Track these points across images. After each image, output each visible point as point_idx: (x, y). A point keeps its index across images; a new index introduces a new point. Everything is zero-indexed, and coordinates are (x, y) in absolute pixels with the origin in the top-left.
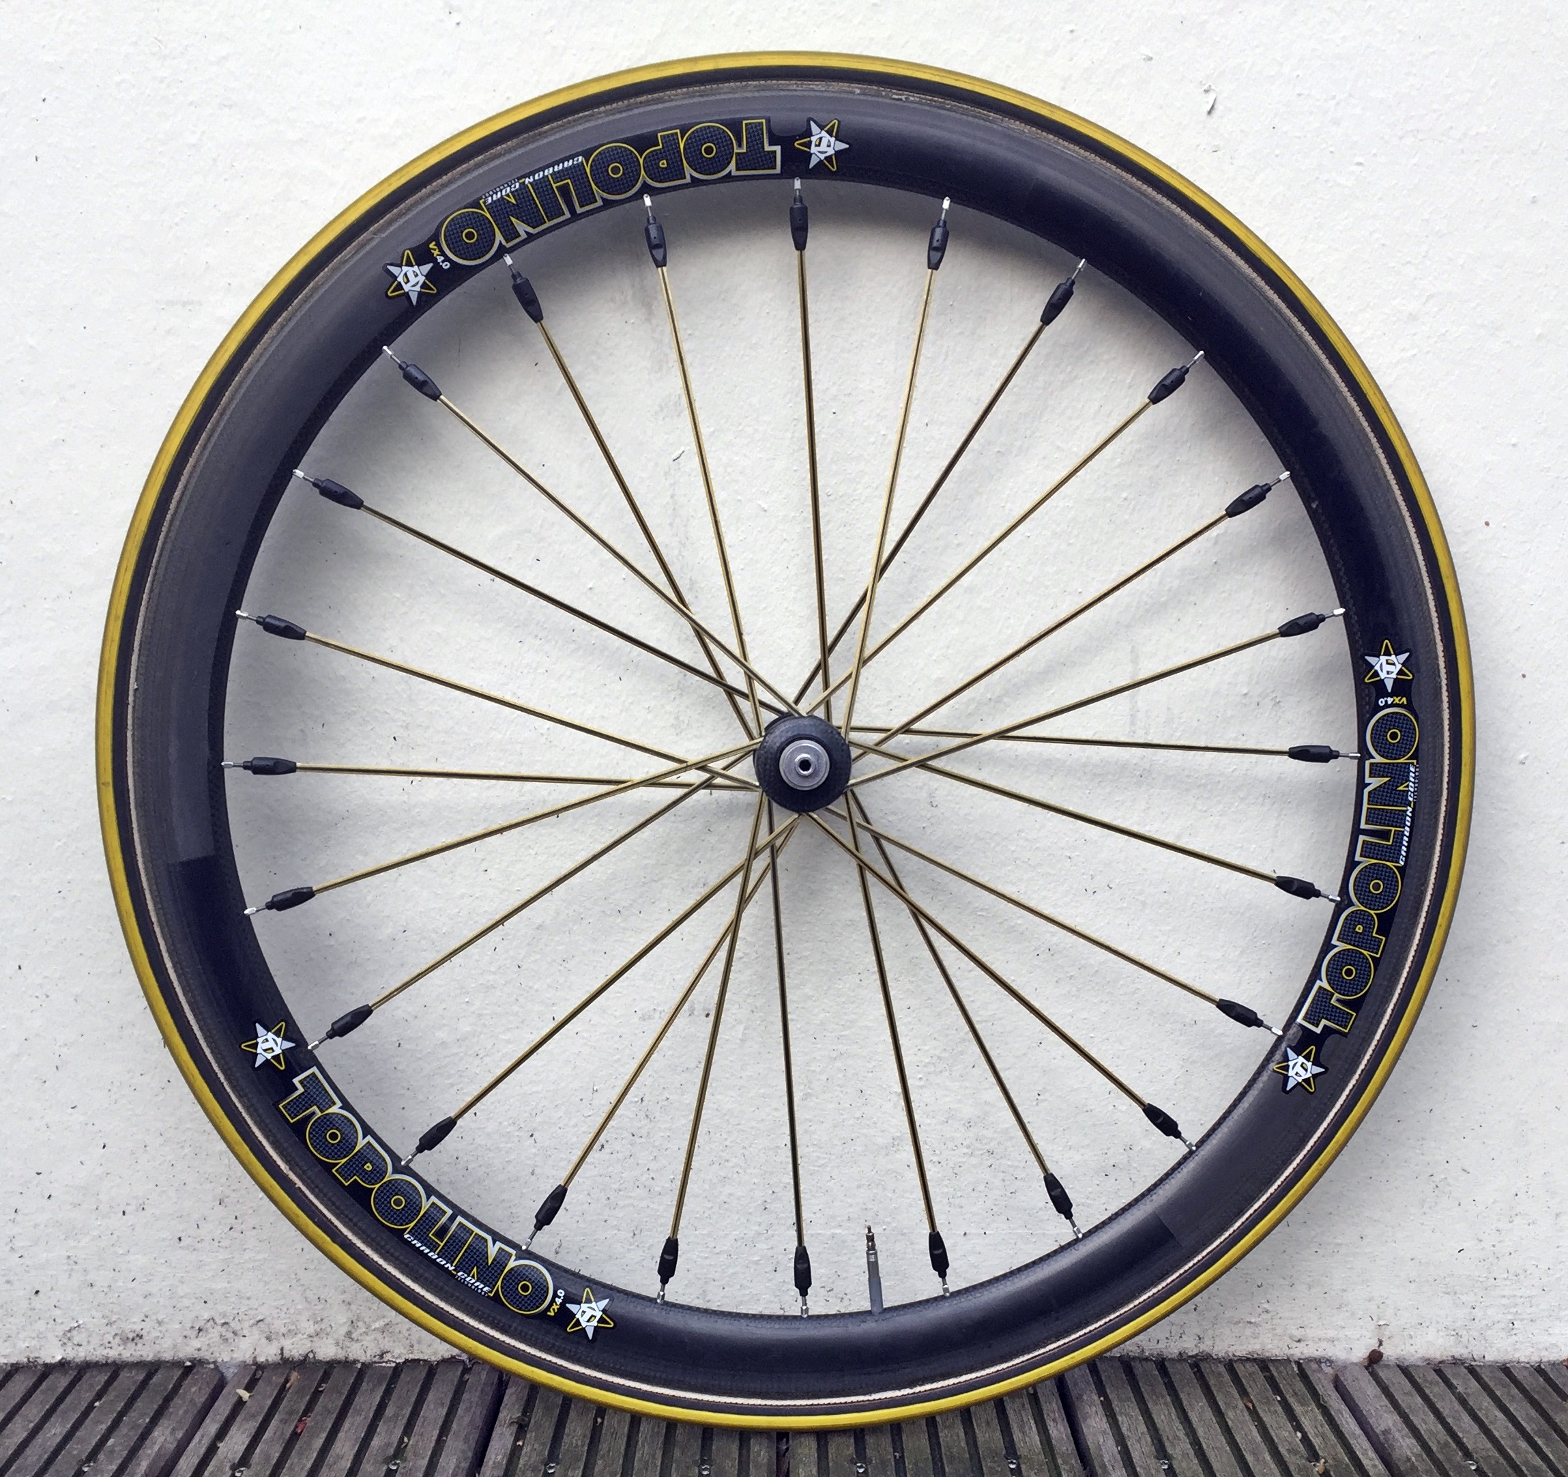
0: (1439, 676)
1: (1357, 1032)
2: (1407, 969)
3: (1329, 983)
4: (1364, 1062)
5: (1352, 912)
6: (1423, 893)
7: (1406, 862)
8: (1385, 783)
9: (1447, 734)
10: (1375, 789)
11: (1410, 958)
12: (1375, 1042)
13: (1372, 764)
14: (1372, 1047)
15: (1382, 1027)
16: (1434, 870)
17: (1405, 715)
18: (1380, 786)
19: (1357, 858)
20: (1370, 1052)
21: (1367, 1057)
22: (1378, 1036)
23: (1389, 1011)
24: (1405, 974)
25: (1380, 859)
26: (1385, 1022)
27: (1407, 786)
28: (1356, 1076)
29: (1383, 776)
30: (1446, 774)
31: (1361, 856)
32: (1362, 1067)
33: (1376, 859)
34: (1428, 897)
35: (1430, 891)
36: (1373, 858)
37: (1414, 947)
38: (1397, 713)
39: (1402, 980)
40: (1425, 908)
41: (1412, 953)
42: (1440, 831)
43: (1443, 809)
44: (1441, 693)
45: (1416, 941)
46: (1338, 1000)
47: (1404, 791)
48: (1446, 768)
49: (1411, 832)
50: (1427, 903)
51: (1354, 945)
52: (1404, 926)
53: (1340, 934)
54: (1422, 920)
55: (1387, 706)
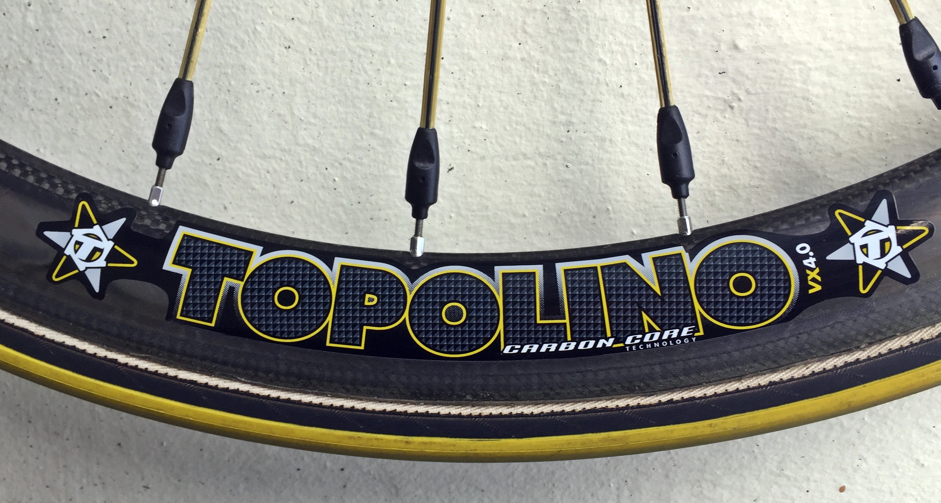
0: (870, 344)
1: (182, 336)
2: (316, 400)
3: (260, 268)
4: (132, 361)
5: (399, 282)
6: (460, 401)
7: (509, 357)
8: (648, 287)
9: (763, 380)
10: (634, 273)
11: (337, 402)
12: (172, 372)
13: (679, 257)
14: (162, 369)
15: (202, 379)
16: (505, 411)
17: (787, 296)
18: (641, 280)
19: (500, 270)
20: (152, 367)
21: (143, 364)
22: (184, 375)
23: (233, 385)
24: (306, 398)
25: (505, 311)
26: (213, 381)
27: (652, 330)
28: (102, 352)
29: (661, 282)
30: (686, 395)
31: (505, 275)
32: (122, 359)
33: (505, 303)
34: (454, 411)
35: (465, 411)
36: (505, 297)
37: (359, 405)
38: (788, 280)
39: (295, 397)
40: (433, 410)
41: (348, 404)
42: (579, 407)
43: (622, 403)
44: (839, 353)
45: (370, 406)
46: (232, 290)
47: (642, 325)
48: (697, 393)
49: (567, 354)
50: (444, 410)
51: (338, 297)
52: (393, 378)
53: (355, 268)
54: (411, 409)
55: (798, 259)
